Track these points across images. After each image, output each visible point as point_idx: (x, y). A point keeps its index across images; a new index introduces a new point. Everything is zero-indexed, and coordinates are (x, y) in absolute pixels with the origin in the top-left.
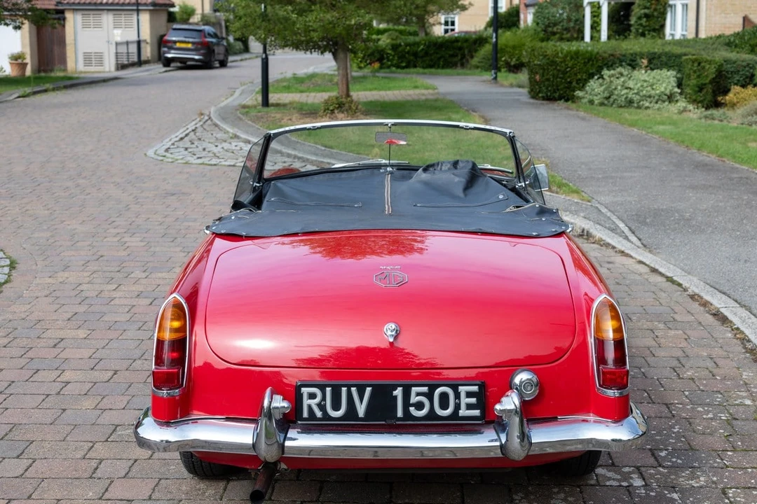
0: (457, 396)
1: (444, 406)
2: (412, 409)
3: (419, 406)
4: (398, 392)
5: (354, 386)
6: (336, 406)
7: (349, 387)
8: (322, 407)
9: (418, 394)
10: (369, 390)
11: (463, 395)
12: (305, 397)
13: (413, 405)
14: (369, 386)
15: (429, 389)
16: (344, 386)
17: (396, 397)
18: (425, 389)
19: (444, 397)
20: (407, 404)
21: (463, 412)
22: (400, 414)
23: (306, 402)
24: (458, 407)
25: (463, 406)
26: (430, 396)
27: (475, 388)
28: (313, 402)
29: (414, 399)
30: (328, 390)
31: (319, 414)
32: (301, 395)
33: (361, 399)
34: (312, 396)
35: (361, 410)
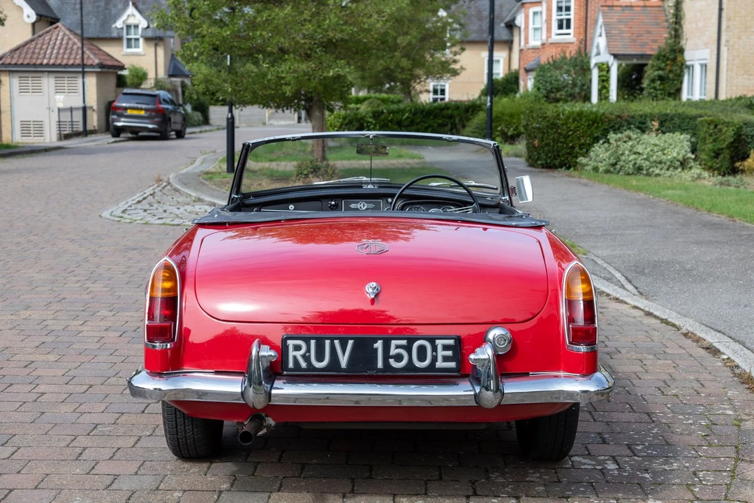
0: (435, 349)
1: (422, 357)
2: (391, 361)
3: (399, 358)
4: (379, 345)
5: (336, 339)
6: (320, 358)
7: (332, 340)
8: (306, 358)
9: (398, 347)
10: (351, 342)
11: (440, 348)
12: (291, 348)
13: (392, 357)
14: (351, 339)
15: (408, 342)
16: (328, 339)
17: (376, 349)
18: (404, 342)
19: (422, 350)
20: (386, 356)
21: (440, 364)
22: (380, 365)
23: (292, 353)
24: (434, 359)
25: (440, 358)
26: (408, 349)
27: (451, 342)
28: (299, 354)
29: (393, 351)
30: (313, 342)
31: (303, 365)
32: (287, 347)
33: (344, 351)
34: (297, 348)
35: (344, 361)
